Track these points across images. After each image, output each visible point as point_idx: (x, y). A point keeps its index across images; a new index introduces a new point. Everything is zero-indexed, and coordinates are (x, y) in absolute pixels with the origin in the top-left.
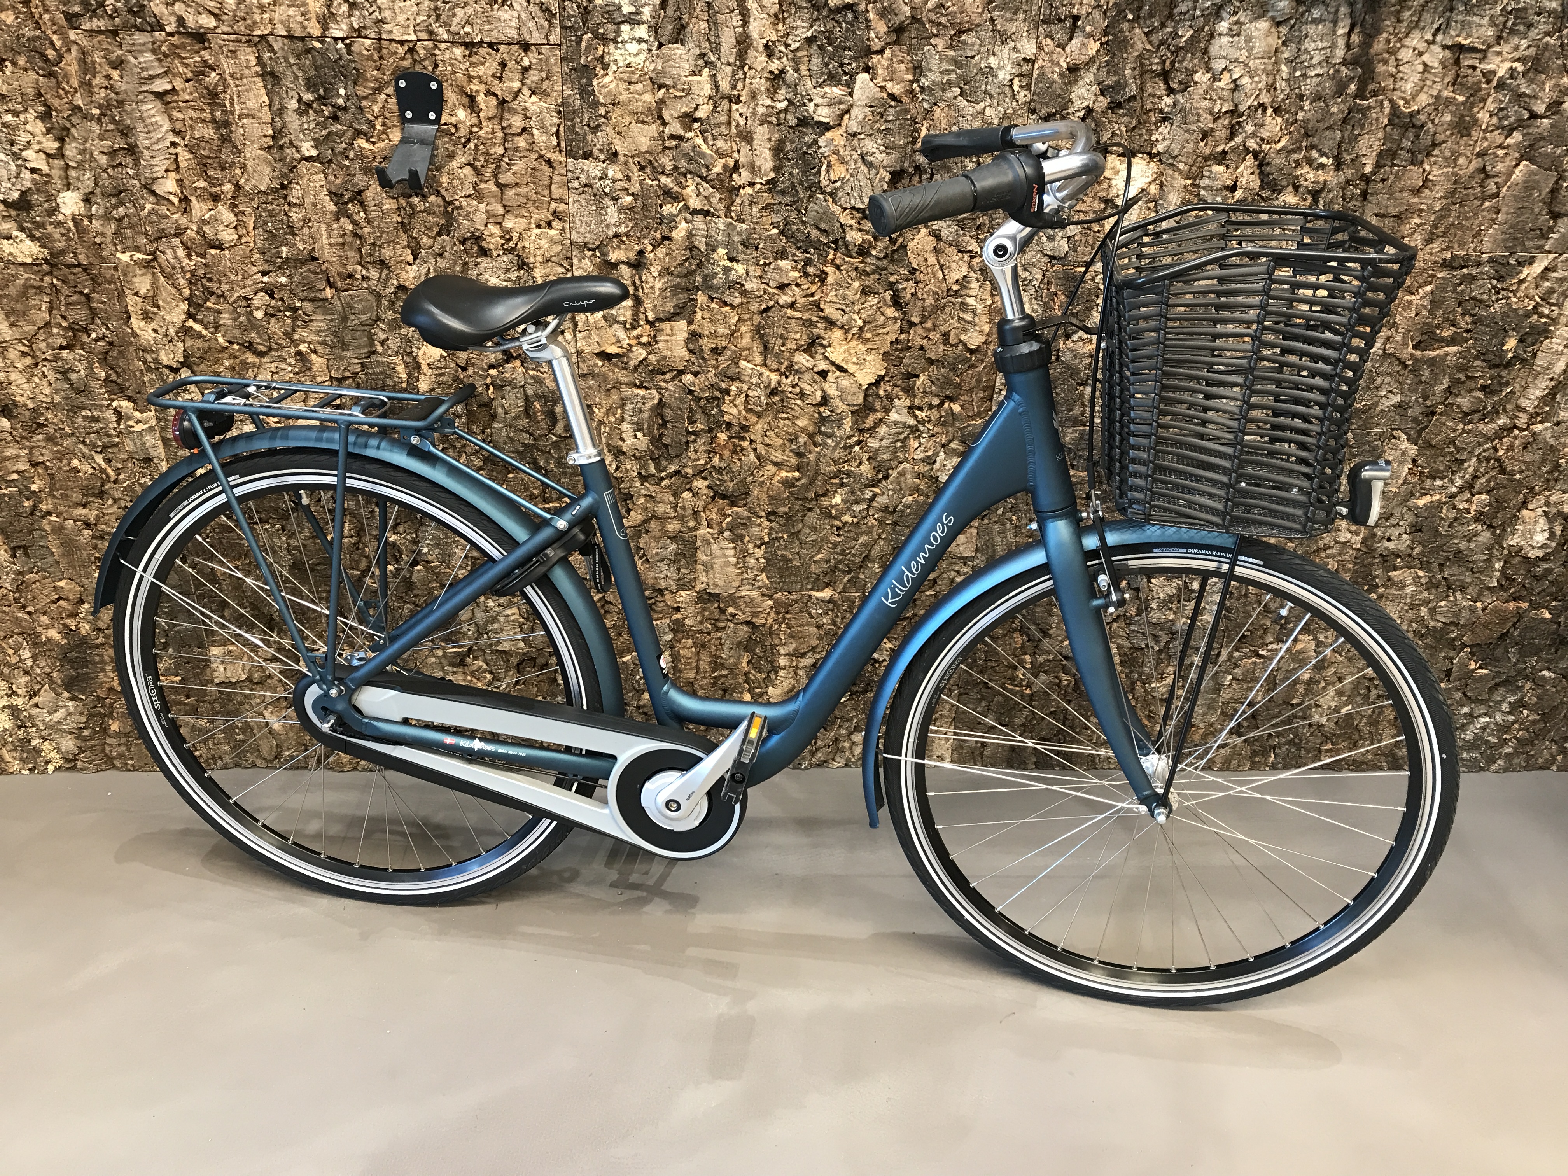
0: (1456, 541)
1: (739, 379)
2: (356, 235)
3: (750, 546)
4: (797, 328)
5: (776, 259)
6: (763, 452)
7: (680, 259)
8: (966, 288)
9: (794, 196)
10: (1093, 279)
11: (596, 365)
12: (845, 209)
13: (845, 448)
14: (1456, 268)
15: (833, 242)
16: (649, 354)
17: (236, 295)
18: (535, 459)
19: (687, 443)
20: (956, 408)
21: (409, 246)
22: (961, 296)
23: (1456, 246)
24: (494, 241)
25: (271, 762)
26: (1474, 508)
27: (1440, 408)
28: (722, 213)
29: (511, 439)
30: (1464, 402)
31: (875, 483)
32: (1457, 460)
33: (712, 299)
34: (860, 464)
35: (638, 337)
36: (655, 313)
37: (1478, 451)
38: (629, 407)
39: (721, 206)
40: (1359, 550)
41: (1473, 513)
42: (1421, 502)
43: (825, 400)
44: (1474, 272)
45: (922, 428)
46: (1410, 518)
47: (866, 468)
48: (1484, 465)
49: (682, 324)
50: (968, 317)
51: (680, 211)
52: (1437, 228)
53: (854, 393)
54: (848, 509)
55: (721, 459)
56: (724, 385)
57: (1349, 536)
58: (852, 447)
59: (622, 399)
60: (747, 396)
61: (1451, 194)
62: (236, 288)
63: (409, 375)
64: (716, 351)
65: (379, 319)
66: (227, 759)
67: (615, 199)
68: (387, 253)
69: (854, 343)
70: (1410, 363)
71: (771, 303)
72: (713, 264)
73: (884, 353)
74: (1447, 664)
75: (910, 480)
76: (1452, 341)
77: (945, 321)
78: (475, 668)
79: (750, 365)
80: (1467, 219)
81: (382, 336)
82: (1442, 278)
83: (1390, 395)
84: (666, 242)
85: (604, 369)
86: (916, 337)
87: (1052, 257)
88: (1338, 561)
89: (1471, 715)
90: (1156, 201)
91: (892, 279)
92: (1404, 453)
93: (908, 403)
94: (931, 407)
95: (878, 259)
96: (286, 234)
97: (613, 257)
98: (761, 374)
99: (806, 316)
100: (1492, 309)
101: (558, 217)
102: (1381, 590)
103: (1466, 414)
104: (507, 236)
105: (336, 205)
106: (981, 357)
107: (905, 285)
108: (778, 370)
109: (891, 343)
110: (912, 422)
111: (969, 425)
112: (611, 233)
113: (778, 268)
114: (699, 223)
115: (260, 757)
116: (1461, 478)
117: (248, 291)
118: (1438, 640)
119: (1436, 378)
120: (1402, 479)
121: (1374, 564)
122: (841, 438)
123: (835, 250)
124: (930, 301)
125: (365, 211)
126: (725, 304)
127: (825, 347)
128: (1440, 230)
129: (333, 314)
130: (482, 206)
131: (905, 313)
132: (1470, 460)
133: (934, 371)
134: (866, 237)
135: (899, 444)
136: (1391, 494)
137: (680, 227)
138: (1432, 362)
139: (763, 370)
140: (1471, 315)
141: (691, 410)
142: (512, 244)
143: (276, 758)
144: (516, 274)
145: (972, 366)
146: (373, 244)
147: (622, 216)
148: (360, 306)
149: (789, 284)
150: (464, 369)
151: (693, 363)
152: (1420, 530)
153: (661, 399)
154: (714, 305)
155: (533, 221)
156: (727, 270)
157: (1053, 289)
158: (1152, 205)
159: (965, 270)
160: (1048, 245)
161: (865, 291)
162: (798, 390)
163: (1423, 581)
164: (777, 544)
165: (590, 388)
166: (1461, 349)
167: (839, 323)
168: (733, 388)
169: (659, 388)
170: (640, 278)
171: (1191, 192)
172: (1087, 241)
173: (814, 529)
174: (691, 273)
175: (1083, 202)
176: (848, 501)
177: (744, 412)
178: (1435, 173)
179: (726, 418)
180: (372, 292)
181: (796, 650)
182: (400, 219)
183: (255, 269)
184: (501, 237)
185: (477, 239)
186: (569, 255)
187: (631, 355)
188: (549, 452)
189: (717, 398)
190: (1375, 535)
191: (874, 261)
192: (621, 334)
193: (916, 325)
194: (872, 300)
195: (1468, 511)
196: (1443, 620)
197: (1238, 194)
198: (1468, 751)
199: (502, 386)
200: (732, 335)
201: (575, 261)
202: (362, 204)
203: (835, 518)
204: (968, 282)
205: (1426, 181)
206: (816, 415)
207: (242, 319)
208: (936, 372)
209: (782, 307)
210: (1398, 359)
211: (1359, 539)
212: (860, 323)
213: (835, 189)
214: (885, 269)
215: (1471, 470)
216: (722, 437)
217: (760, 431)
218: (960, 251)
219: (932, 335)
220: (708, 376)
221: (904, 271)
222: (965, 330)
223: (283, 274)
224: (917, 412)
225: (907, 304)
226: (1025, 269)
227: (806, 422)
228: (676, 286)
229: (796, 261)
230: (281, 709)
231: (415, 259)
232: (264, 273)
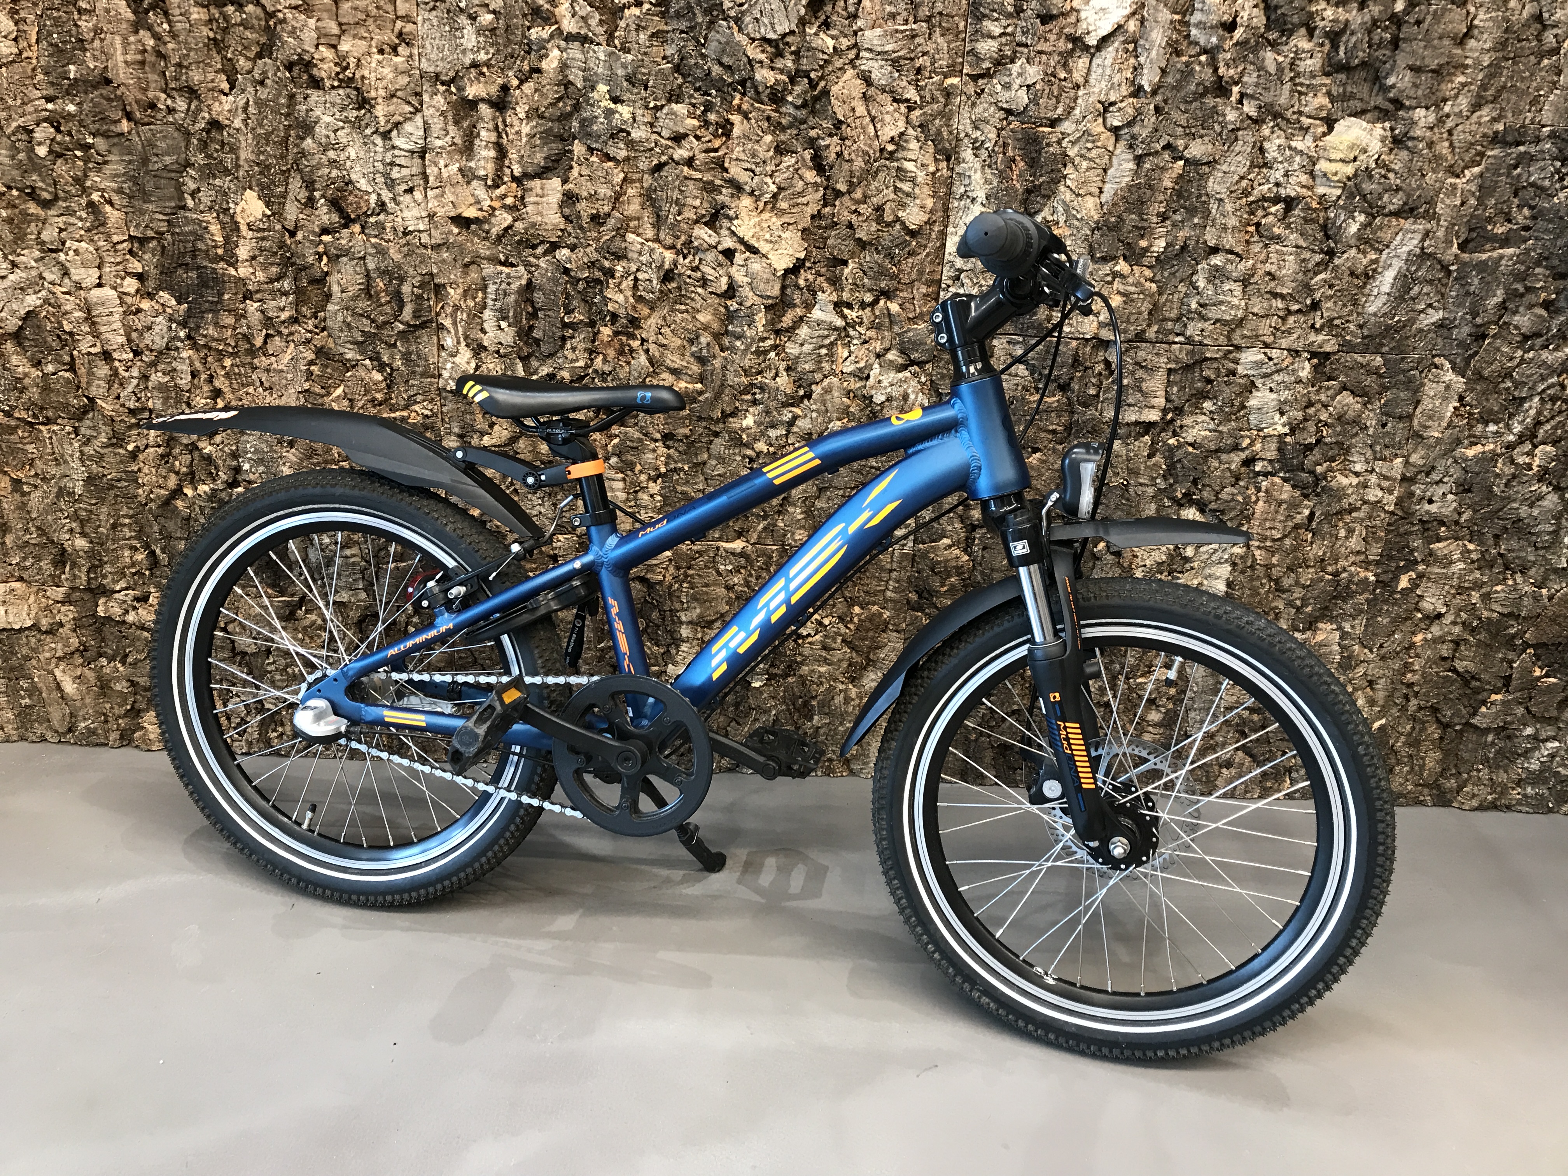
0: (1515, 505)
1: (625, 257)
2: (160, 55)
3: (643, 477)
4: (696, 192)
5: (669, 101)
6: (657, 354)
7: (552, 96)
8: (904, 149)
9: (690, 20)
10: (1059, 142)
11: (450, 232)
12: (753, 40)
13: (758, 353)
14: (1510, 145)
15: (739, 83)
16: (515, 220)
17: (14, 124)
18: (378, 353)
19: (564, 339)
20: (894, 307)
21: (223, 71)
22: (898, 160)
23: (1510, 115)
24: (326, 69)
25: (64, 734)
26: (1537, 462)
27: (1493, 330)
28: (602, 39)
29: (349, 325)
30: (1523, 320)
31: (793, 401)
32: (1514, 398)
33: (591, 150)
34: (777, 375)
35: (503, 197)
36: (523, 166)
37: (1541, 387)
38: (491, 288)
39: (600, 30)
40: (1392, 513)
41: (1536, 469)
42: (1470, 453)
43: (731, 291)
44: (1532, 150)
45: (852, 333)
46: (1456, 473)
47: (784, 382)
48: (1548, 406)
49: (555, 183)
50: (906, 187)
51: (552, 36)
52: (1485, 90)
53: (768, 281)
54: (763, 434)
55: (605, 361)
56: (607, 264)
57: (1380, 494)
58: (766, 352)
59: (484, 279)
60: (636, 280)
61: (1501, 45)
62: (14, 116)
63: (227, 240)
64: (597, 219)
65: (188, 164)
66: (9, 729)
67: (473, 18)
68: (196, 76)
69: (766, 215)
70: (1452, 268)
71: (664, 158)
72: (592, 105)
73: (804, 230)
74: (1505, 671)
75: (837, 399)
76: (1505, 241)
77: (880, 192)
78: (307, 623)
79: (639, 239)
80: (1523, 79)
81: (192, 185)
82: (1494, 157)
83: (1430, 311)
84: (535, 75)
85: (460, 238)
86: (842, 211)
87: (1009, 112)
88: (1367, 527)
89: (1535, 738)
90: (1135, 42)
91: (813, 133)
92: (1448, 387)
93: (834, 297)
94: (863, 305)
95: (797, 107)
96: (74, 49)
97: (473, 91)
98: (652, 250)
99: (707, 177)
100: (1556, 200)
101: (404, 40)
102: (1421, 567)
103: (1526, 338)
104: (342, 62)
105: (135, 12)
106: (924, 242)
107: (828, 141)
108: (672, 247)
109: (813, 217)
110: (840, 323)
111: (909, 330)
112: (467, 61)
113: (672, 113)
114: (575, 52)
115: (51, 728)
116: (1519, 423)
117: (27, 121)
118: (1494, 636)
119: (1487, 288)
120: (1446, 420)
121: (1411, 533)
122: (752, 339)
123: (744, 94)
124: (859, 163)
125: (169, 22)
126: (608, 158)
127: (731, 219)
128: (1490, 92)
129: (130, 153)
130: (312, 22)
131: (828, 178)
132: (1530, 397)
133: (868, 257)
134: (779, 77)
135: (824, 351)
136: (1432, 440)
137: (551, 55)
138: (1482, 267)
139: (656, 245)
140: (1531, 208)
141: (568, 296)
142: (347, 73)
143: (70, 730)
144: (355, 113)
145: (911, 254)
146: (179, 65)
147: (481, 39)
148: (163, 145)
149: (686, 135)
150: (293, 234)
151: (570, 234)
152: (1469, 491)
153: (530, 283)
154: (594, 159)
155: (374, 43)
156: (609, 113)
157: (1010, 153)
158: (1131, 47)
159: (901, 125)
160: (1004, 96)
161: (780, 150)
162: (699, 274)
163: (1474, 556)
164: (676, 477)
165: (444, 261)
166: (1518, 251)
167: (747, 188)
168: (619, 268)
169: (527, 265)
170: (504, 121)
171: (1179, 32)
172: (1051, 92)
173: (721, 460)
174: (565, 118)
175: (1046, 40)
176: (762, 423)
177: (632, 300)
178: (1481, 16)
179: (611, 307)
180: (179, 128)
181: (700, 616)
182: (211, 35)
183: (38, 94)
184: (336, 64)
185: (308, 65)
186: (418, 89)
187: (493, 220)
188: (395, 345)
189: (598, 281)
190: (1412, 494)
191: (791, 110)
192: (481, 193)
193: (843, 194)
194: (789, 160)
195: (1529, 467)
196: (1499, 609)
197: (1238, 34)
198: (1533, 785)
199: (338, 257)
200: (617, 199)
201: (426, 97)
202: (166, 14)
203: (747, 445)
204: (906, 141)
205: (1471, 27)
206: (723, 310)
207: (22, 156)
208: (868, 258)
209: (677, 163)
210: (1440, 262)
211: (1393, 498)
212: (773, 188)
213: (743, 13)
214: (803, 122)
215: (1532, 412)
216: (606, 332)
217: (653, 327)
218: (895, 100)
219: (862, 208)
220: (588, 250)
221: (827, 124)
222: (903, 206)
223: (72, 102)
224: (846, 311)
225: (831, 167)
226: (977, 128)
227: (709, 317)
228: (548, 132)
229: (694, 106)
230: (76, 666)
231: (231, 89)
232: (49, 99)
